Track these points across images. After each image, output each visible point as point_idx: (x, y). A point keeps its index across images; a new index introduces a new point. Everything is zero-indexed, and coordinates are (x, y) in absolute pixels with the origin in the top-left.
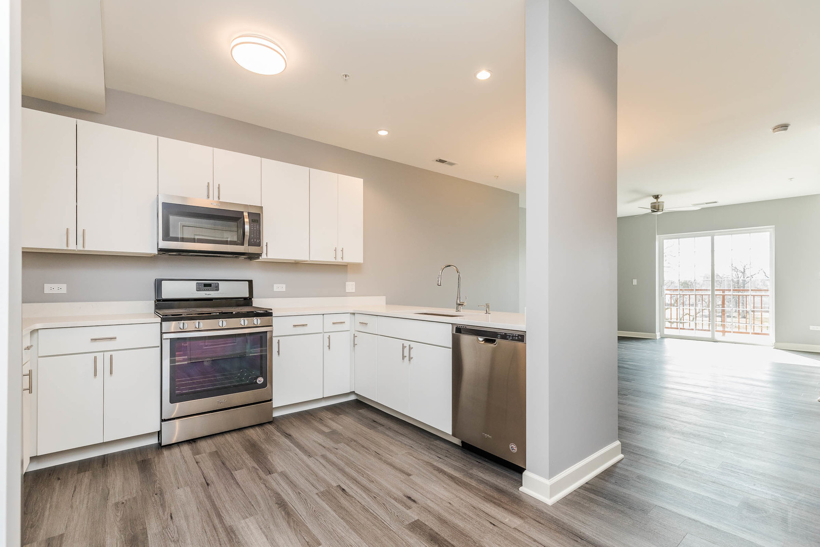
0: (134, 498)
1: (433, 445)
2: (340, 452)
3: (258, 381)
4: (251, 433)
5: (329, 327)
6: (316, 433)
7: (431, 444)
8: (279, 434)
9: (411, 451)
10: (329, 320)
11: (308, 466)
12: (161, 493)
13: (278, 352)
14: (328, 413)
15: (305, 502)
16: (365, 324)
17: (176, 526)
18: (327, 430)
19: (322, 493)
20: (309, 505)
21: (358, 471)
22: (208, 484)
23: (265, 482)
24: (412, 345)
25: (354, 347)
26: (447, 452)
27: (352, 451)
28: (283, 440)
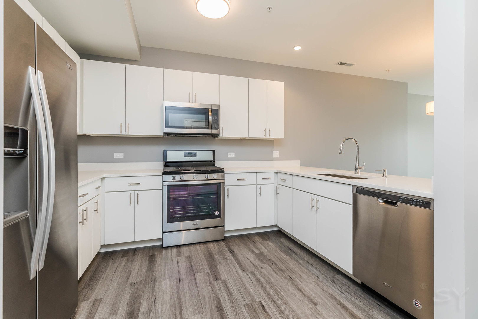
0: (141, 281)
1: (336, 278)
2: (264, 271)
3: (215, 213)
4: (211, 245)
5: (260, 181)
6: (250, 253)
7: (334, 277)
8: (227, 249)
9: (317, 281)
10: (260, 176)
11: (241, 279)
12: (154, 281)
13: (228, 196)
14: (260, 238)
15: (235, 309)
16: (284, 180)
17: (156, 309)
18: (257, 251)
19: (247, 305)
20: (237, 314)
21: (275, 291)
22: (180, 280)
23: (212, 286)
24: (319, 198)
25: (277, 195)
26: (348, 288)
27: (272, 272)
28: (229, 255)
